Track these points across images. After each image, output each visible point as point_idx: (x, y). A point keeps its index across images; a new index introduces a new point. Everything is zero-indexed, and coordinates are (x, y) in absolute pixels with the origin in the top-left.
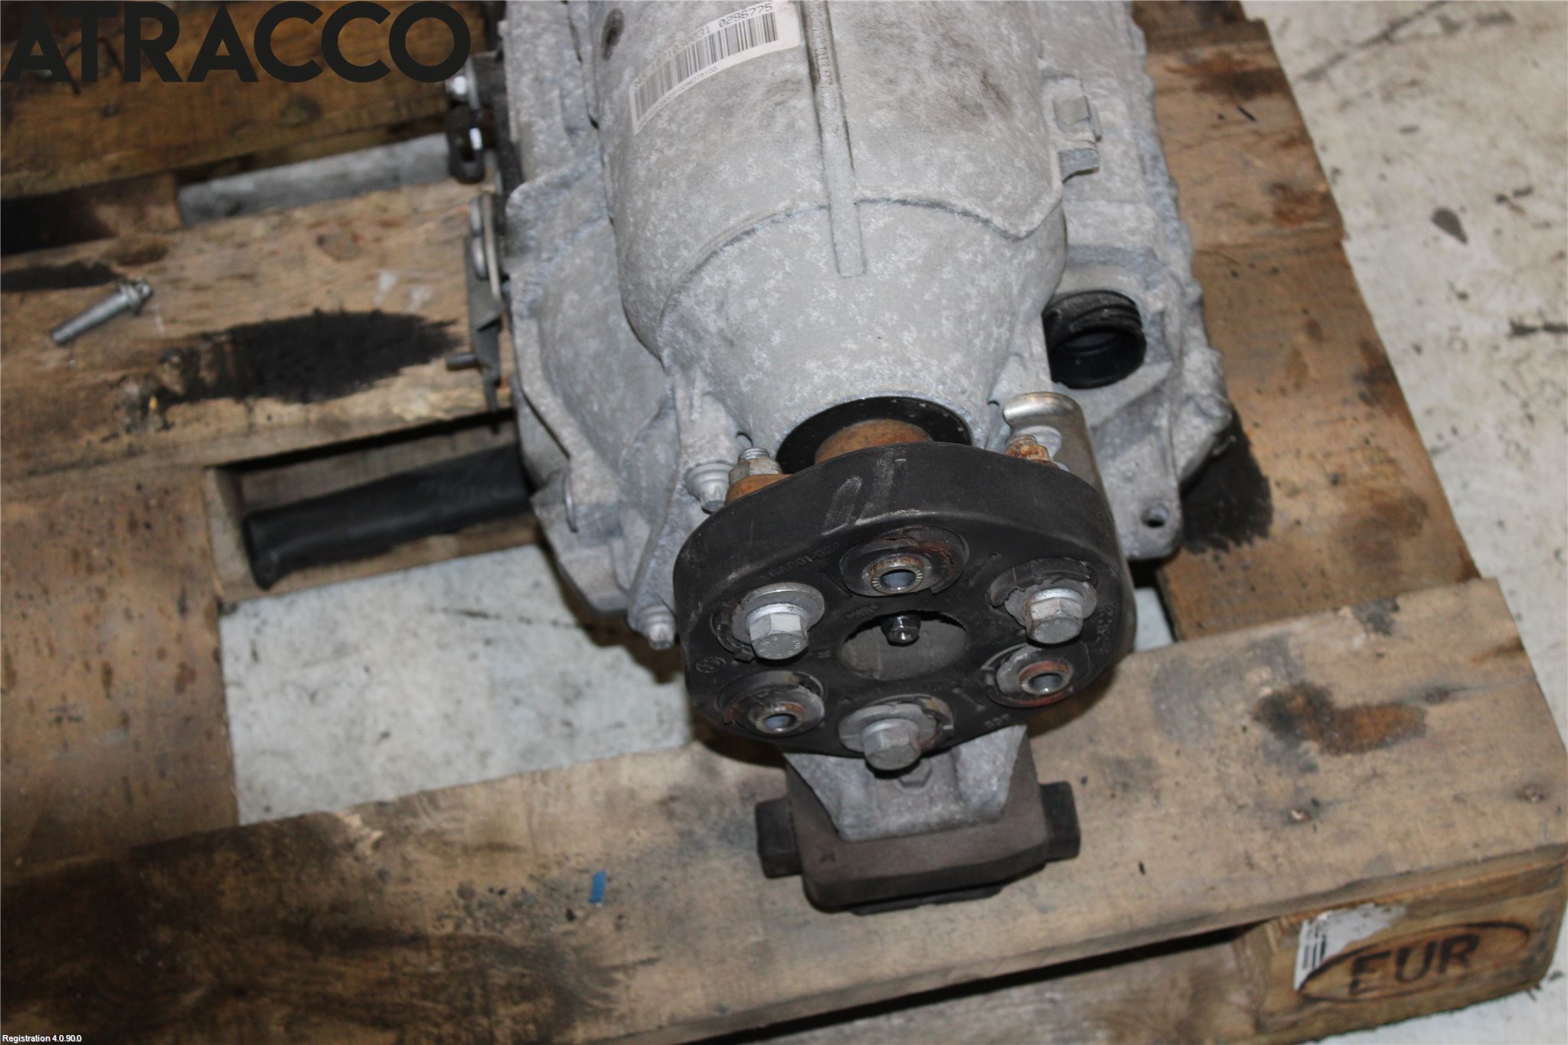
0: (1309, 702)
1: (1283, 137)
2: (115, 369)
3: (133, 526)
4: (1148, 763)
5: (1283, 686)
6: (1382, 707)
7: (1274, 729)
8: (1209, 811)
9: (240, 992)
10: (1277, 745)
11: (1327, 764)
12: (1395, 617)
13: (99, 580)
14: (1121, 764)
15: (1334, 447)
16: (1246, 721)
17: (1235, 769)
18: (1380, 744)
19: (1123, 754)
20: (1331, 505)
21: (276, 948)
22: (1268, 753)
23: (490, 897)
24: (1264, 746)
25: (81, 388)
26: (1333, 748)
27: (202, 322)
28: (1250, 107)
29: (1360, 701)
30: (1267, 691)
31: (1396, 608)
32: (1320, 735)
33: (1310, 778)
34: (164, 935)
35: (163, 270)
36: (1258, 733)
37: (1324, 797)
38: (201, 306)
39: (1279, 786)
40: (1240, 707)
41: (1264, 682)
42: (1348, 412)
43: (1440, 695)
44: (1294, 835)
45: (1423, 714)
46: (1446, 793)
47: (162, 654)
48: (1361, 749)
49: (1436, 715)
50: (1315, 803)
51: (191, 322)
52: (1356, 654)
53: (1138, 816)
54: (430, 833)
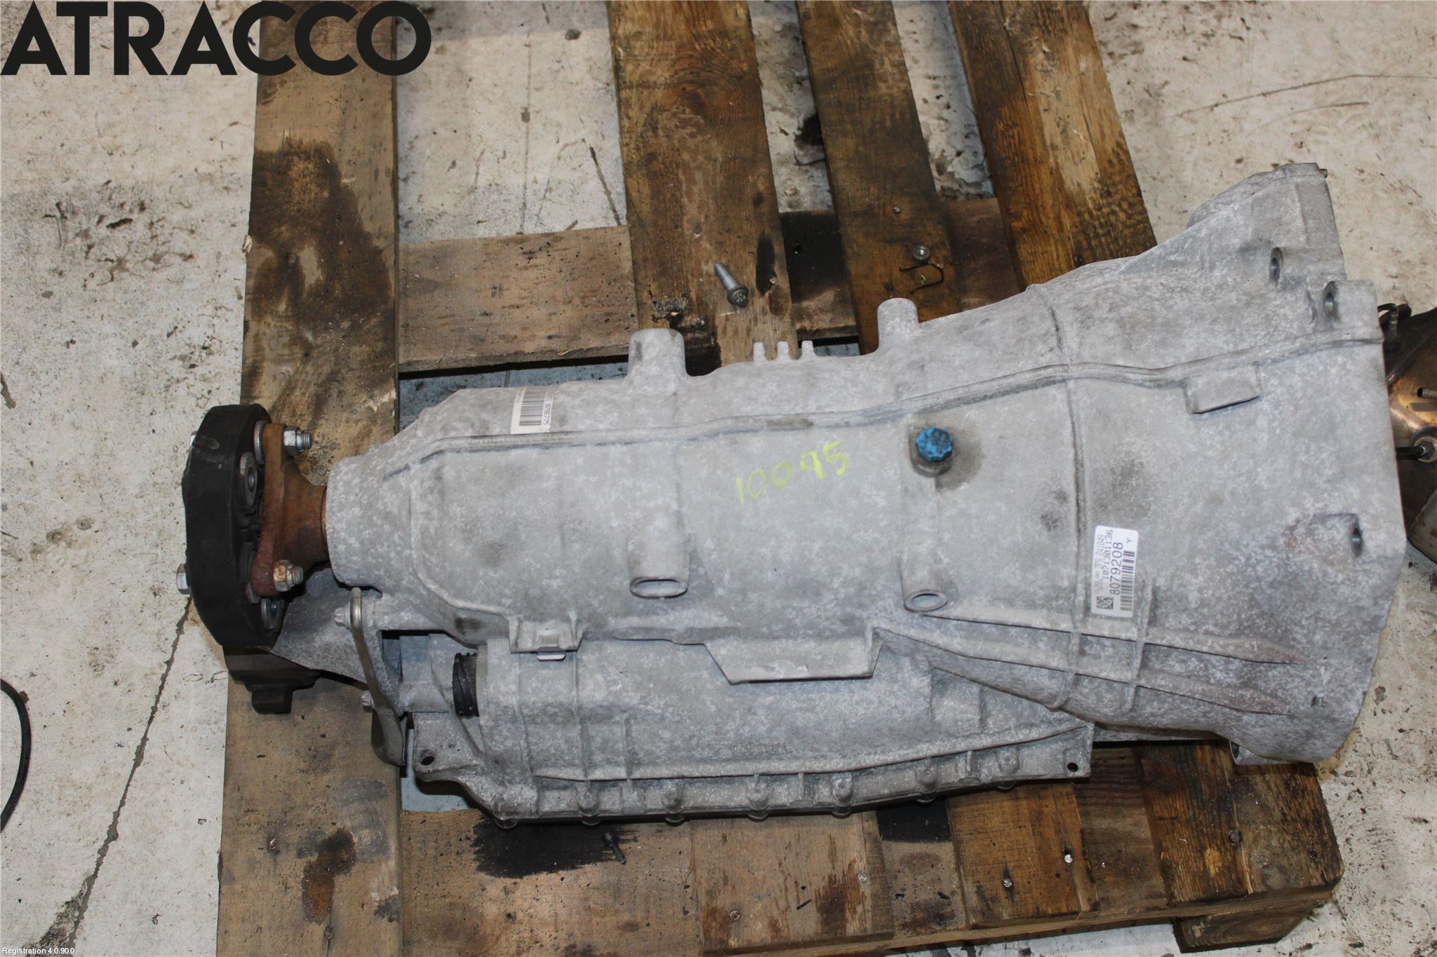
0: (342, 861)
1: (780, 925)
2: (697, 296)
3: (608, 314)
4: (326, 770)
5: (357, 849)
6: (330, 901)
7: (330, 839)
8: (288, 796)
9: (306, 355)
10: (320, 839)
11: (301, 864)
12: (386, 918)
13: (577, 301)
14: (329, 756)
15: (536, 921)
16: (339, 825)
17: (310, 814)
18: (305, 895)
19: (333, 759)
20: (492, 910)
21: (326, 369)
22: (316, 834)
23: (329, 457)
24: (321, 833)
25: (687, 282)
26: (309, 871)
27: (724, 332)
28: (812, 908)
29: (337, 889)
30: (356, 840)
31: (391, 920)
32: (319, 862)
33: (294, 852)
34: (345, 324)
35: (764, 313)
36: (329, 831)
37: (280, 858)
38: (736, 332)
39: (294, 836)
40: (348, 824)
41: (362, 838)
42: (563, 935)
43: (330, 936)
44: (261, 837)
45: (319, 923)
46: (264, 923)
47: (524, 329)
48: (305, 885)
49: (317, 930)
50: (277, 852)
51: (725, 328)
52: (367, 893)
53: (295, 760)
54: (371, 431)
